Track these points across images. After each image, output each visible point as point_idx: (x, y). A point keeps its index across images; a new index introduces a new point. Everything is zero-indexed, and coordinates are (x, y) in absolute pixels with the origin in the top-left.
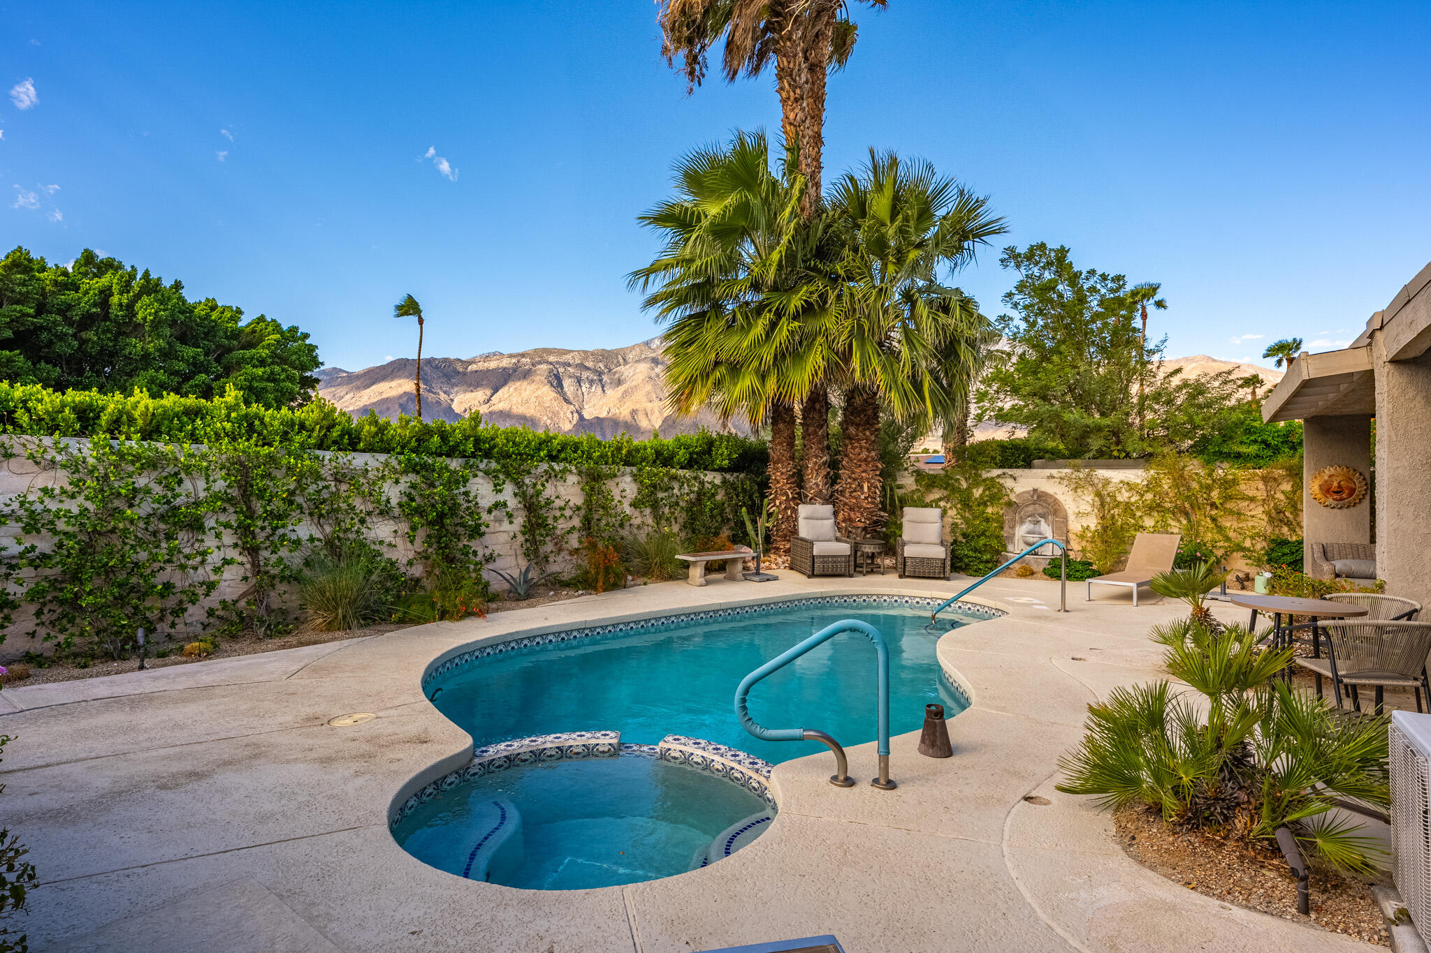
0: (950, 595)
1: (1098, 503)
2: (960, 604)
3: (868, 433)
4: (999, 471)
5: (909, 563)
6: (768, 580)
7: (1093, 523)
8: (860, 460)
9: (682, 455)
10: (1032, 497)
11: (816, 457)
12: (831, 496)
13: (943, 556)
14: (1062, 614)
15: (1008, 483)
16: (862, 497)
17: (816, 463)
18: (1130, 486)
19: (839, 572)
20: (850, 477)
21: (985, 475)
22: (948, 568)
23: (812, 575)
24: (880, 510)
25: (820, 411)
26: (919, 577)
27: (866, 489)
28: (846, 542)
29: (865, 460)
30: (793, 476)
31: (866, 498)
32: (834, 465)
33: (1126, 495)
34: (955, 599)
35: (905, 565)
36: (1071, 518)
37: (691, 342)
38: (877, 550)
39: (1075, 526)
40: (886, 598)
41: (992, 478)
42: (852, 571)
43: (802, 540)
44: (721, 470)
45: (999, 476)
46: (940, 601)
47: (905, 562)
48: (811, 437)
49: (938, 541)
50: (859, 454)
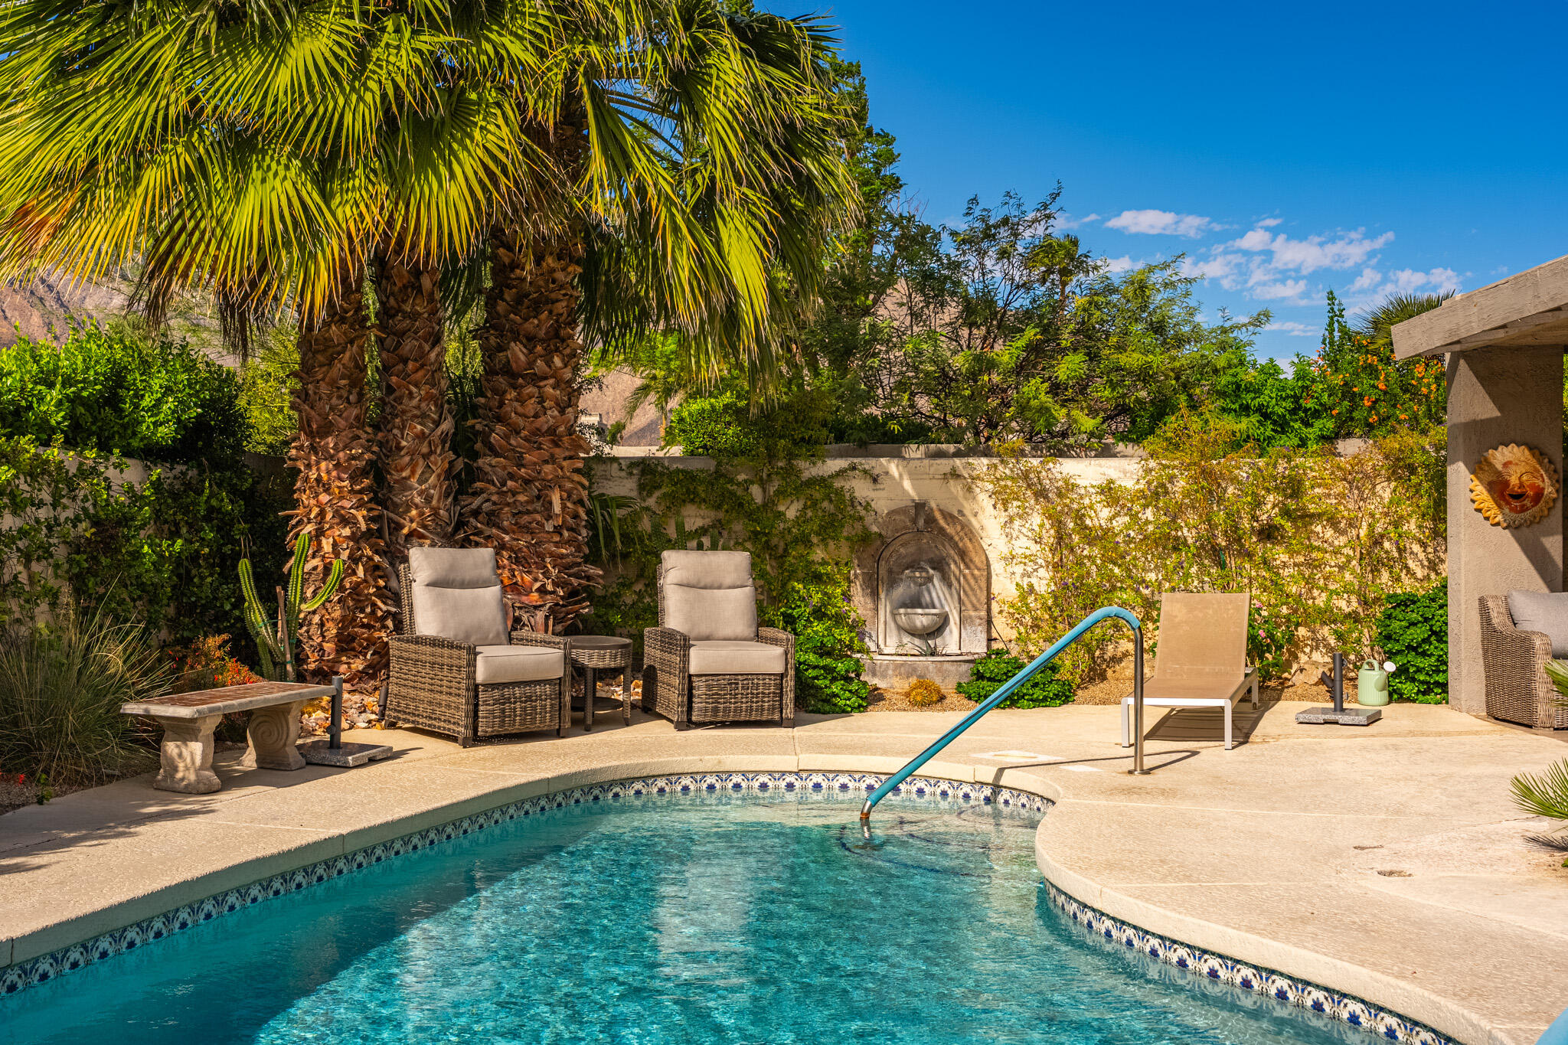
1: (1049, 536)
3: (557, 361)
4: (840, 464)
5: (700, 690)
6: (372, 761)
7: (1043, 582)
8: (537, 432)
9: (51, 403)
10: (914, 521)
11: (423, 417)
12: (460, 525)
13: (778, 668)
14: (1138, 779)
15: (861, 489)
16: (549, 527)
17: (421, 437)
18: (1109, 492)
19: (538, 726)
20: (512, 476)
21: (810, 470)
22: (789, 697)
23: (475, 739)
24: (587, 560)
25: (431, 299)
26: (723, 725)
27: (557, 508)
28: (554, 645)
29: (552, 431)
30: (364, 473)
31: (558, 530)
32: (463, 443)
33: (1105, 513)
34: (909, 772)
35: (690, 696)
36: (997, 567)
37: (91, 58)
38: (619, 662)
39: (1005, 586)
40: (686, 781)
41: (822, 482)
43: (434, 642)
44: (152, 453)
45: (840, 473)
47: (691, 688)
48: (411, 365)
49: (749, 632)
50: (536, 416)
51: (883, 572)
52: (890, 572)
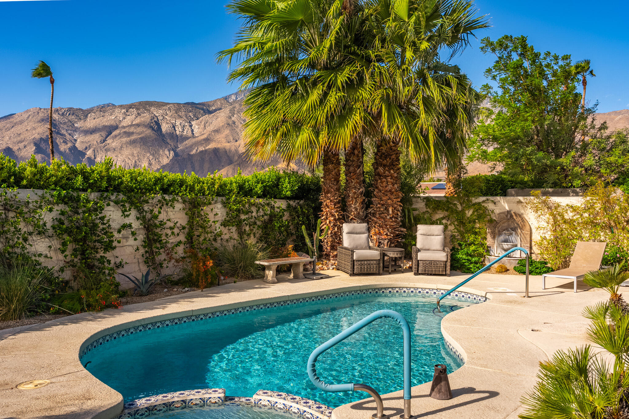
0: (450, 287)
1: (551, 221)
2: (457, 293)
3: (392, 171)
4: (484, 198)
5: (421, 264)
6: (322, 278)
7: (549, 235)
8: (386, 191)
9: (258, 189)
10: (507, 216)
11: (355, 188)
12: (366, 216)
13: (445, 259)
14: (526, 298)
15: (490, 206)
16: (388, 217)
17: (355, 193)
18: (574, 209)
19: (372, 272)
20: (379, 203)
21: (475, 200)
22: (448, 268)
23: (353, 274)
24: (401, 226)
25: (358, 156)
26: (428, 274)
27: (391, 212)
28: (377, 250)
29: (390, 191)
30: (339, 203)
31: (391, 218)
32: (368, 194)
33: (571, 214)
34: (454, 290)
35: (418, 266)
36: (534, 230)
38: (399, 255)
39: (536, 237)
40: (405, 289)
41: (479, 204)
42: (381, 271)
43: (346, 249)
44: (286, 198)
45: (484, 202)
46: (442, 291)
47: (418, 264)
48: (352, 174)
49: (441, 248)
50: (386, 187)
51: (496, 231)
52: (499, 231)
